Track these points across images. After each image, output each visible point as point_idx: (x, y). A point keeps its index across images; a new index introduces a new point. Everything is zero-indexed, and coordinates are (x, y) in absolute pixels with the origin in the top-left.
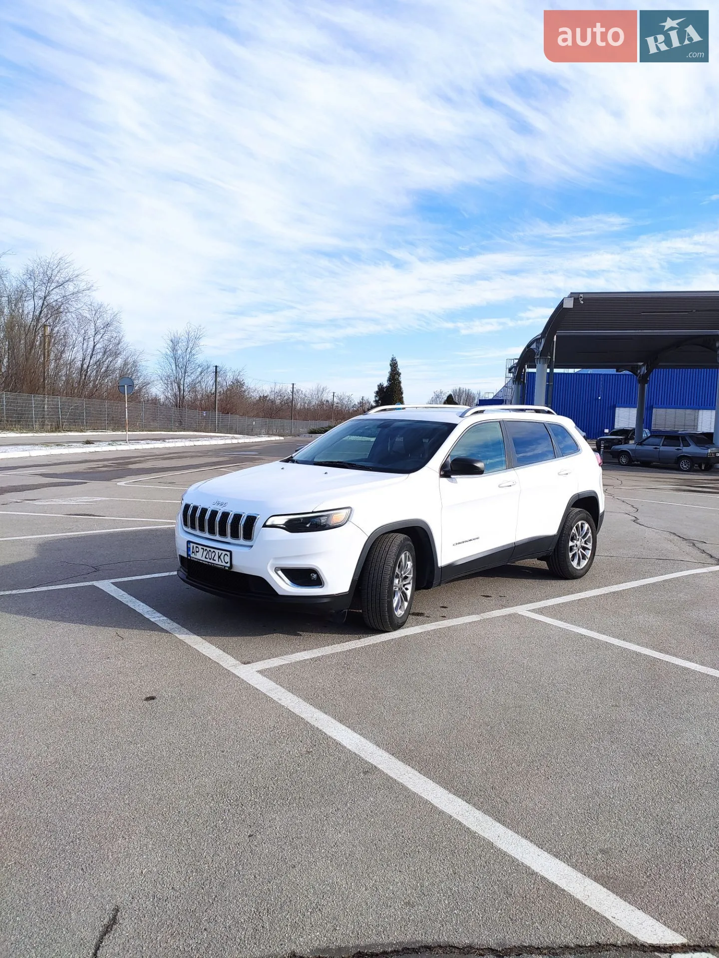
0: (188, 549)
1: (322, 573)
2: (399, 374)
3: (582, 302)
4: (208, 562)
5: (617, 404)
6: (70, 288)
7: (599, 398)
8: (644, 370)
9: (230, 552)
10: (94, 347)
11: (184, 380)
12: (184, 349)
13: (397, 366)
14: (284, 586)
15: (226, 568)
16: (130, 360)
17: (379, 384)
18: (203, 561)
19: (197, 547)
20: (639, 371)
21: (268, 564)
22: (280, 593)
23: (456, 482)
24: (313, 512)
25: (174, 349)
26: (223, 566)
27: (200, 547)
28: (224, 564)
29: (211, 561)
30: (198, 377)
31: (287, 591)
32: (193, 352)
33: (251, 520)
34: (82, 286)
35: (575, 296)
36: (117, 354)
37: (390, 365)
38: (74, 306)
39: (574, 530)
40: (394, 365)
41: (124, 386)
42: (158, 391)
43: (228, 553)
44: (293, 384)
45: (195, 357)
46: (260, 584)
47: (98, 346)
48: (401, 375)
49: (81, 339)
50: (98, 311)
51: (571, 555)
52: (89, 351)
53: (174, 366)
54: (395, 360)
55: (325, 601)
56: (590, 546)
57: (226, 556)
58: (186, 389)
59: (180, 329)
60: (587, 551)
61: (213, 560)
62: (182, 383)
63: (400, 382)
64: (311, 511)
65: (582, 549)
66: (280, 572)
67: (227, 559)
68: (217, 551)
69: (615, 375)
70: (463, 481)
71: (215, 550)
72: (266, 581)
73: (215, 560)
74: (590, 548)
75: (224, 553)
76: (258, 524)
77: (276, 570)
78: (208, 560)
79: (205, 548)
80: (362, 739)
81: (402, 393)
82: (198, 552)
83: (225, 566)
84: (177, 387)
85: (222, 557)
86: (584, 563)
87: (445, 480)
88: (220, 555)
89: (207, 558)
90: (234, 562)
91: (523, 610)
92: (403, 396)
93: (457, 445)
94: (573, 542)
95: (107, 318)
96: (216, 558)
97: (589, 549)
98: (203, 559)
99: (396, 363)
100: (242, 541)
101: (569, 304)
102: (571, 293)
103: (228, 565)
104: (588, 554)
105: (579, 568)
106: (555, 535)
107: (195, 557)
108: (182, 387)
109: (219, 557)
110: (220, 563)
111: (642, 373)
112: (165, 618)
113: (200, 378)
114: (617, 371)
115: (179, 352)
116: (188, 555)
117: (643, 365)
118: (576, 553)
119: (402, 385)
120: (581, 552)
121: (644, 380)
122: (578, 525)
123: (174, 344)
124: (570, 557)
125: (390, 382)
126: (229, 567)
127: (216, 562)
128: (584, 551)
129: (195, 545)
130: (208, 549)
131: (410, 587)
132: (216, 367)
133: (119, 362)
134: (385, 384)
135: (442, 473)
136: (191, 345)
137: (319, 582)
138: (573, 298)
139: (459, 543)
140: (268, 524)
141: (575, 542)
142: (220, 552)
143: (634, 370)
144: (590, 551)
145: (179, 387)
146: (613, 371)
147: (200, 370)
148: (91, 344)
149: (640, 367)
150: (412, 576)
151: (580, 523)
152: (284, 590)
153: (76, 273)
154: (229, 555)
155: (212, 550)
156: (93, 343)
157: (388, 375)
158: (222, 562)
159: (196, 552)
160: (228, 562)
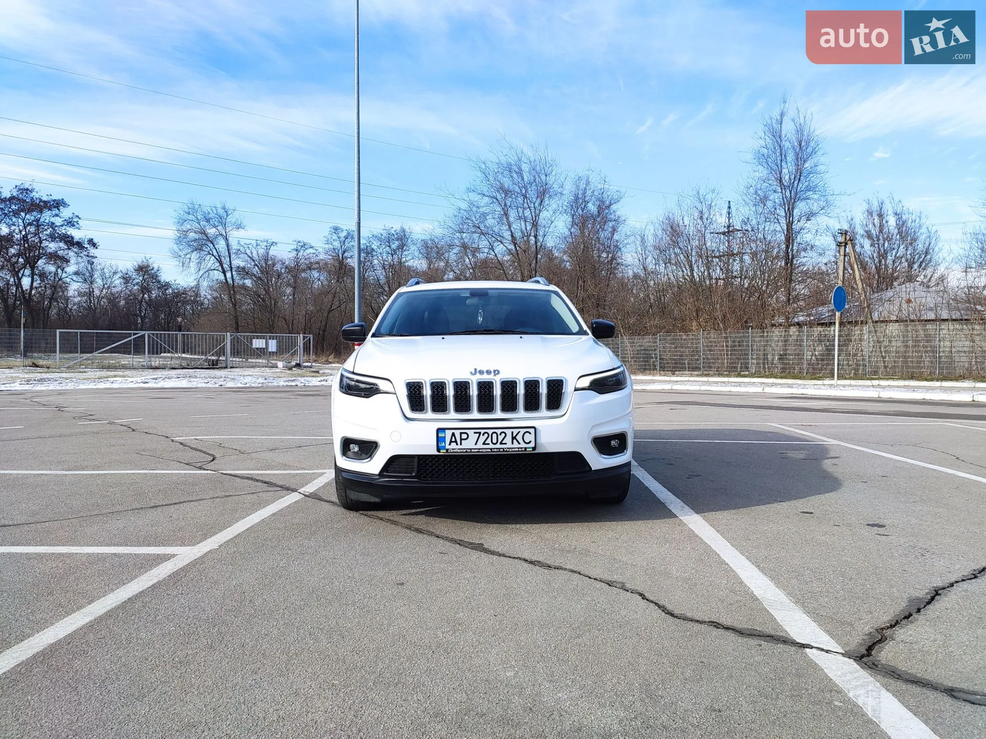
0: (439, 440)
4: (491, 449)
9: (535, 428)
14: (598, 461)
15: (528, 449)
18: (479, 449)
19: (461, 433)
22: (593, 468)
26: (522, 448)
27: (470, 432)
28: (523, 445)
29: (497, 446)
31: (600, 464)
33: (556, 387)
43: (532, 431)
57: (527, 434)
61: (501, 443)
66: (592, 445)
67: (529, 438)
68: (509, 432)
71: (502, 431)
72: (581, 455)
73: (505, 444)
75: (523, 431)
76: (568, 389)
78: (491, 446)
79: (482, 431)
82: (466, 439)
83: (526, 448)
85: (519, 438)
88: (514, 435)
89: (488, 444)
90: (538, 441)
96: (508, 440)
98: (480, 445)
100: (546, 412)
103: (532, 445)
107: (459, 447)
109: (515, 438)
110: (516, 445)
116: (438, 450)
126: (533, 448)
127: (509, 445)
129: (457, 433)
130: (492, 431)
142: (516, 431)
152: (595, 463)
158: (519, 443)
159: (461, 439)
160: (530, 442)
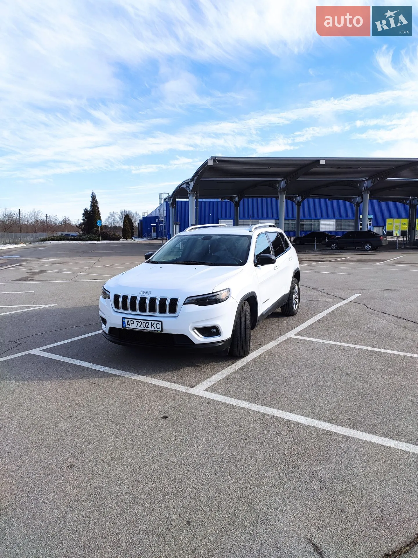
0: (123, 323)
1: (221, 328)
2: (97, 203)
3: (217, 162)
4: (143, 330)
5: (219, 218)
7: (210, 215)
8: (237, 199)
9: (161, 321)
13: (95, 198)
14: (199, 339)
17: (84, 208)
18: (138, 329)
19: (131, 321)
20: (234, 200)
21: (188, 326)
22: (196, 342)
23: (261, 269)
26: (155, 331)
27: (135, 321)
28: (156, 329)
29: (146, 329)
31: (201, 341)
33: (174, 302)
35: (214, 159)
37: (91, 197)
39: (294, 289)
40: (93, 197)
43: (160, 323)
44: (20, 209)
46: (184, 339)
48: (99, 203)
51: (293, 302)
54: (94, 194)
55: (220, 345)
57: (158, 324)
61: (147, 327)
63: (98, 208)
64: (211, 292)
66: (195, 330)
67: (159, 326)
68: (150, 322)
69: (221, 202)
71: (148, 321)
72: (187, 336)
73: (149, 328)
74: (298, 298)
75: (156, 322)
76: (180, 303)
78: (143, 328)
79: (139, 321)
81: (100, 214)
82: (133, 324)
83: (157, 331)
85: (155, 325)
86: (297, 306)
88: (152, 324)
89: (142, 327)
90: (164, 328)
91: (291, 334)
92: (101, 216)
94: (294, 296)
96: (150, 326)
98: (138, 327)
99: (95, 196)
100: (168, 314)
101: (211, 163)
102: (211, 157)
105: (295, 309)
106: (289, 293)
107: (130, 327)
109: (152, 326)
110: (153, 329)
111: (236, 201)
114: (221, 200)
116: (123, 327)
117: (237, 196)
119: (100, 209)
120: (296, 300)
121: (237, 204)
122: (295, 286)
124: (293, 304)
125: (92, 207)
126: (160, 331)
127: (150, 329)
129: (130, 320)
130: (142, 321)
134: (89, 209)
135: (255, 264)
137: (218, 333)
138: (212, 160)
140: (186, 302)
142: (153, 322)
143: (231, 199)
146: (220, 200)
149: (235, 198)
152: (199, 340)
155: (146, 322)
157: (90, 203)
158: (155, 328)
159: (131, 324)
160: (159, 328)
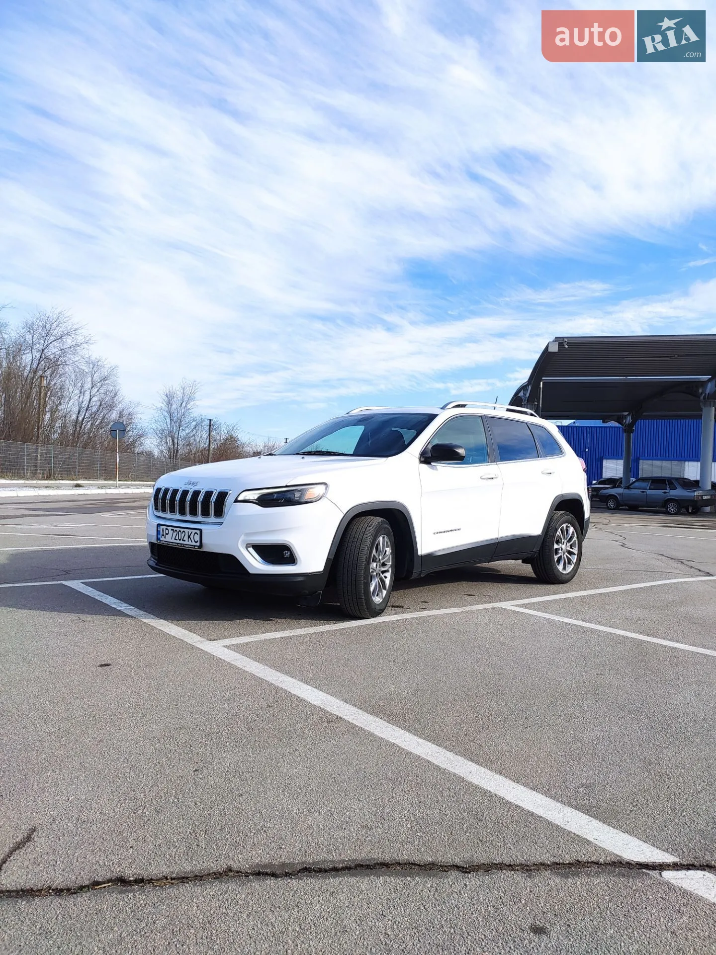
0: (158, 532)
1: (295, 550)
3: (567, 346)
4: (178, 544)
5: (605, 456)
6: (69, 341)
7: (587, 450)
8: (629, 420)
9: (201, 530)
10: (90, 400)
11: (179, 433)
12: (179, 403)
14: (255, 564)
15: (196, 547)
16: (125, 413)
18: (173, 543)
19: (166, 529)
20: (624, 421)
21: (238, 541)
22: (251, 571)
23: (436, 469)
24: (287, 486)
25: (169, 403)
26: (192, 545)
27: (170, 528)
28: (194, 543)
29: (181, 542)
30: (192, 431)
31: (259, 569)
32: (189, 406)
33: (223, 496)
34: (80, 339)
35: (560, 341)
36: (111, 407)
38: (71, 358)
39: (559, 533)
41: (116, 431)
42: (152, 445)
43: (198, 532)
44: (286, 439)
45: (190, 411)
46: (231, 562)
47: (95, 399)
49: (77, 392)
50: (95, 365)
51: (556, 558)
52: (85, 403)
53: (168, 421)
55: (299, 580)
56: (575, 551)
57: (196, 534)
58: (180, 443)
59: (176, 386)
60: (573, 556)
61: (183, 540)
62: (176, 436)
64: (285, 485)
65: (568, 553)
66: (251, 549)
67: (197, 538)
68: (186, 531)
69: (602, 427)
70: (444, 470)
71: (184, 530)
72: (237, 559)
73: (185, 541)
74: (576, 552)
75: (194, 531)
76: (229, 500)
77: (248, 546)
78: (178, 541)
79: (175, 529)
80: (329, 697)
82: (167, 534)
83: (195, 546)
84: (171, 441)
85: (192, 537)
86: (570, 568)
87: (425, 466)
88: (190, 534)
89: (177, 540)
90: (204, 541)
91: (506, 605)
93: (437, 434)
94: (559, 545)
95: (105, 372)
96: (186, 538)
97: (574, 554)
98: (173, 540)
100: (212, 519)
101: (554, 348)
102: (556, 338)
103: (198, 544)
104: (574, 559)
105: (564, 572)
106: (539, 536)
107: (165, 540)
108: (176, 441)
109: (189, 537)
110: (190, 543)
111: (627, 423)
112: (132, 607)
113: (194, 432)
114: (603, 422)
115: (174, 406)
116: (158, 539)
117: (629, 415)
118: (561, 557)
120: (567, 556)
121: (629, 429)
122: (563, 527)
123: (169, 399)
124: (556, 560)
126: (198, 547)
127: (186, 542)
128: (570, 555)
129: (165, 528)
130: (178, 529)
131: (388, 575)
132: (210, 420)
133: (114, 415)
135: (422, 460)
136: (186, 399)
137: (292, 560)
138: (557, 343)
139: (440, 532)
140: (239, 499)
141: (561, 545)
142: (190, 531)
143: (619, 420)
144: (576, 556)
145: (173, 441)
146: (598, 423)
147: (194, 423)
148: (87, 397)
149: (626, 417)
150: (391, 563)
151: (564, 525)
152: (256, 568)
153: (75, 327)
154: (199, 533)
155: (182, 530)
156: (89, 397)
158: (192, 542)
159: (166, 534)
160: (198, 541)
